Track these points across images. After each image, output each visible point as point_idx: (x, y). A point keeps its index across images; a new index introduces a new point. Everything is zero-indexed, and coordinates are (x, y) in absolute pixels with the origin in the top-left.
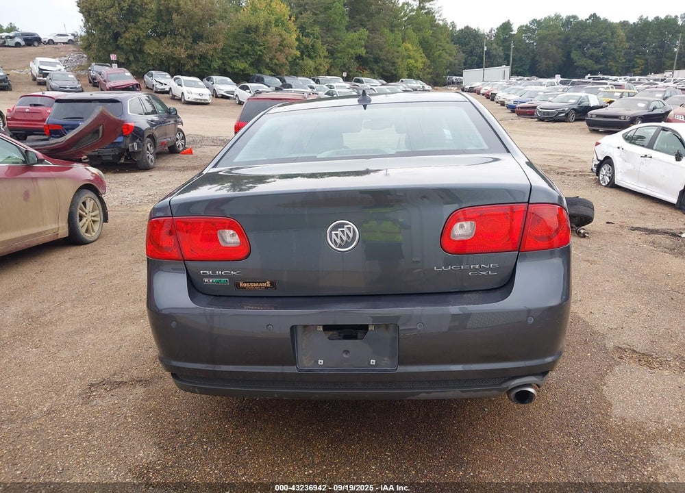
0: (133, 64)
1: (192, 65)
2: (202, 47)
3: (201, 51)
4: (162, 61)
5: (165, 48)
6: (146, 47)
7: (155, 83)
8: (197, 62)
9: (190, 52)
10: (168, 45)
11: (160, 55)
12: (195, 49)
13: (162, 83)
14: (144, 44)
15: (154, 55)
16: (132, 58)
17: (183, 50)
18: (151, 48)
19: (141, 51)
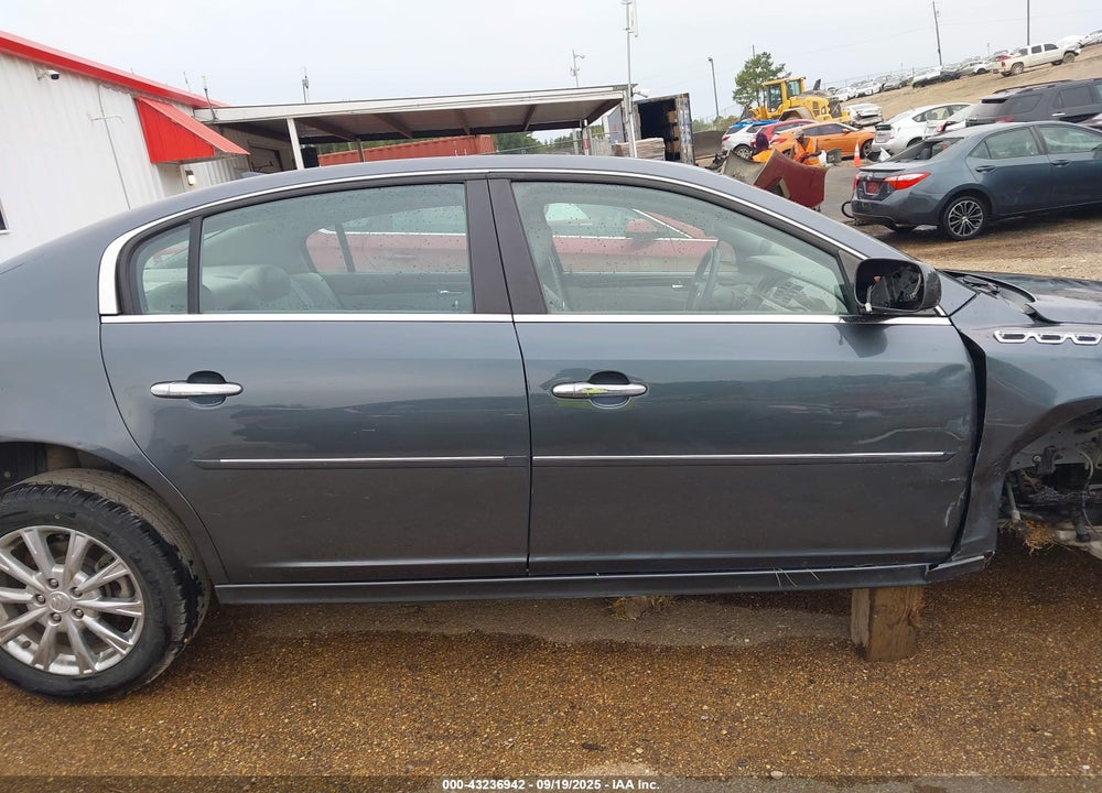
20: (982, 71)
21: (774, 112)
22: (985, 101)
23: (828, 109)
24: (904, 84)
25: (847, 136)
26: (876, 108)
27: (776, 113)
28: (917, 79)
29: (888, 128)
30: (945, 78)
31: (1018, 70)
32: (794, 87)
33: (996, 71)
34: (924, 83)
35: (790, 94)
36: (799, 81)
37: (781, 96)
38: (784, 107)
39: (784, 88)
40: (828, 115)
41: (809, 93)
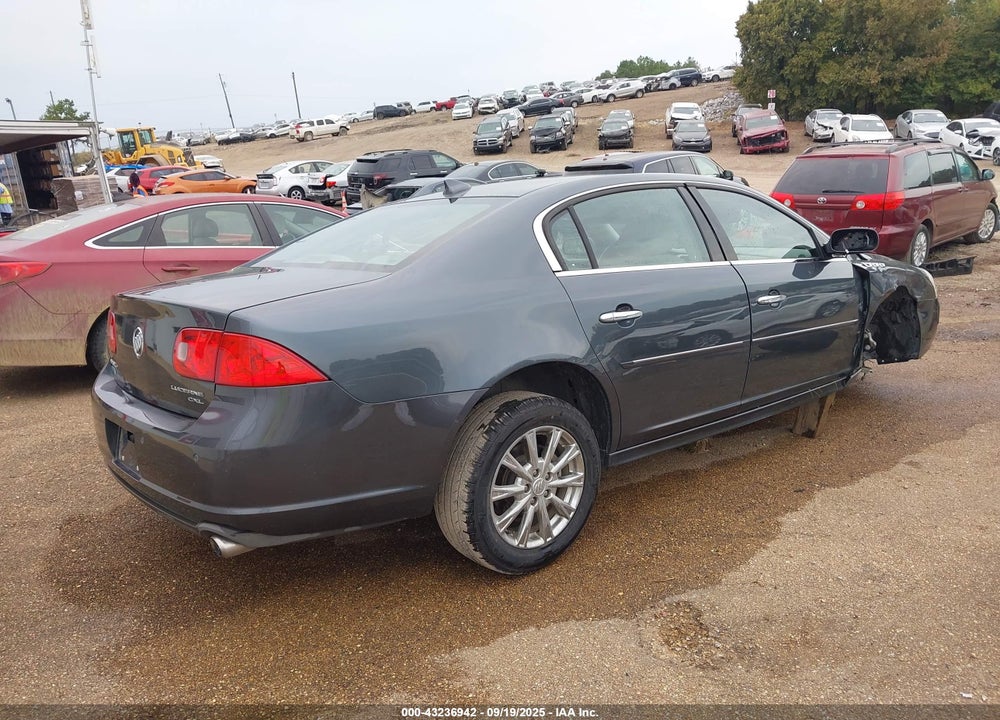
0: (798, 101)
1: (888, 95)
2: (910, 64)
3: (905, 72)
4: (840, 93)
5: (848, 72)
6: (819, 74)
7: (816, 127)
8: (897, 88)
9: (887, 74)
10: (854, 67)
11: (839, 84)
12: (896, 68)
13: (826, 128)
14: (819, 68)
15: (830, 84)
16: (797, 93)
17: (875, 72)
18: (828, 75)
19: (813, 81)
20: (273, 136)
21: (129, 158)
22: (359, 161)
23: (184, 159)
24: (208, 141)
25: (229, 182)
26: (218, 160)
27: (132, 159)
28: (219, 138)
29: (270, 176)
30: (245, 139)
31: (309, 137)
32: (147, 136)
33: (293, 137)
34: (228, 142)
35: (143, 143)
36: (150, 131)
37: (134, 143)
38: (140, 154)
39: (136, 134)
40: (184, 163)
41: (162, 143)
